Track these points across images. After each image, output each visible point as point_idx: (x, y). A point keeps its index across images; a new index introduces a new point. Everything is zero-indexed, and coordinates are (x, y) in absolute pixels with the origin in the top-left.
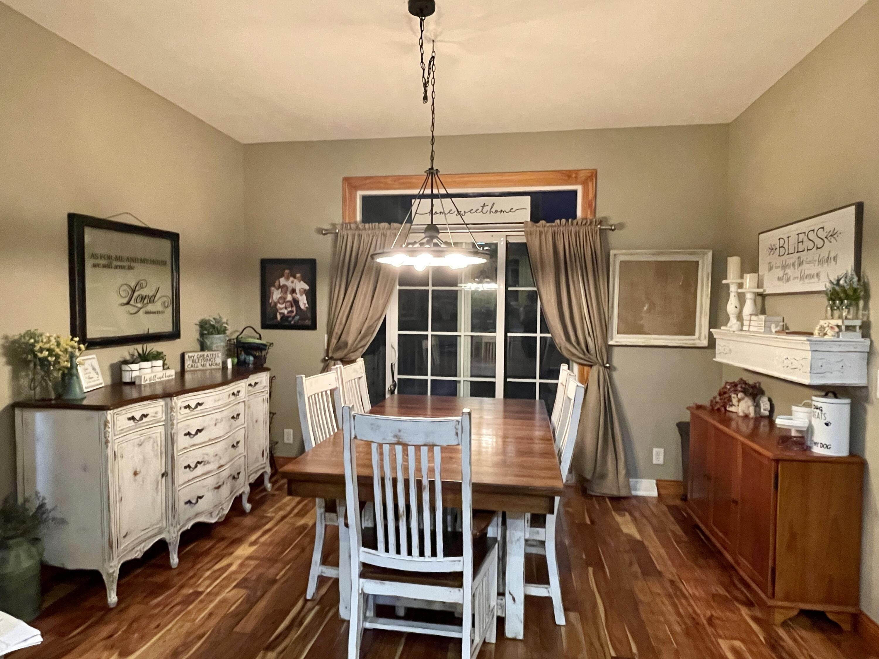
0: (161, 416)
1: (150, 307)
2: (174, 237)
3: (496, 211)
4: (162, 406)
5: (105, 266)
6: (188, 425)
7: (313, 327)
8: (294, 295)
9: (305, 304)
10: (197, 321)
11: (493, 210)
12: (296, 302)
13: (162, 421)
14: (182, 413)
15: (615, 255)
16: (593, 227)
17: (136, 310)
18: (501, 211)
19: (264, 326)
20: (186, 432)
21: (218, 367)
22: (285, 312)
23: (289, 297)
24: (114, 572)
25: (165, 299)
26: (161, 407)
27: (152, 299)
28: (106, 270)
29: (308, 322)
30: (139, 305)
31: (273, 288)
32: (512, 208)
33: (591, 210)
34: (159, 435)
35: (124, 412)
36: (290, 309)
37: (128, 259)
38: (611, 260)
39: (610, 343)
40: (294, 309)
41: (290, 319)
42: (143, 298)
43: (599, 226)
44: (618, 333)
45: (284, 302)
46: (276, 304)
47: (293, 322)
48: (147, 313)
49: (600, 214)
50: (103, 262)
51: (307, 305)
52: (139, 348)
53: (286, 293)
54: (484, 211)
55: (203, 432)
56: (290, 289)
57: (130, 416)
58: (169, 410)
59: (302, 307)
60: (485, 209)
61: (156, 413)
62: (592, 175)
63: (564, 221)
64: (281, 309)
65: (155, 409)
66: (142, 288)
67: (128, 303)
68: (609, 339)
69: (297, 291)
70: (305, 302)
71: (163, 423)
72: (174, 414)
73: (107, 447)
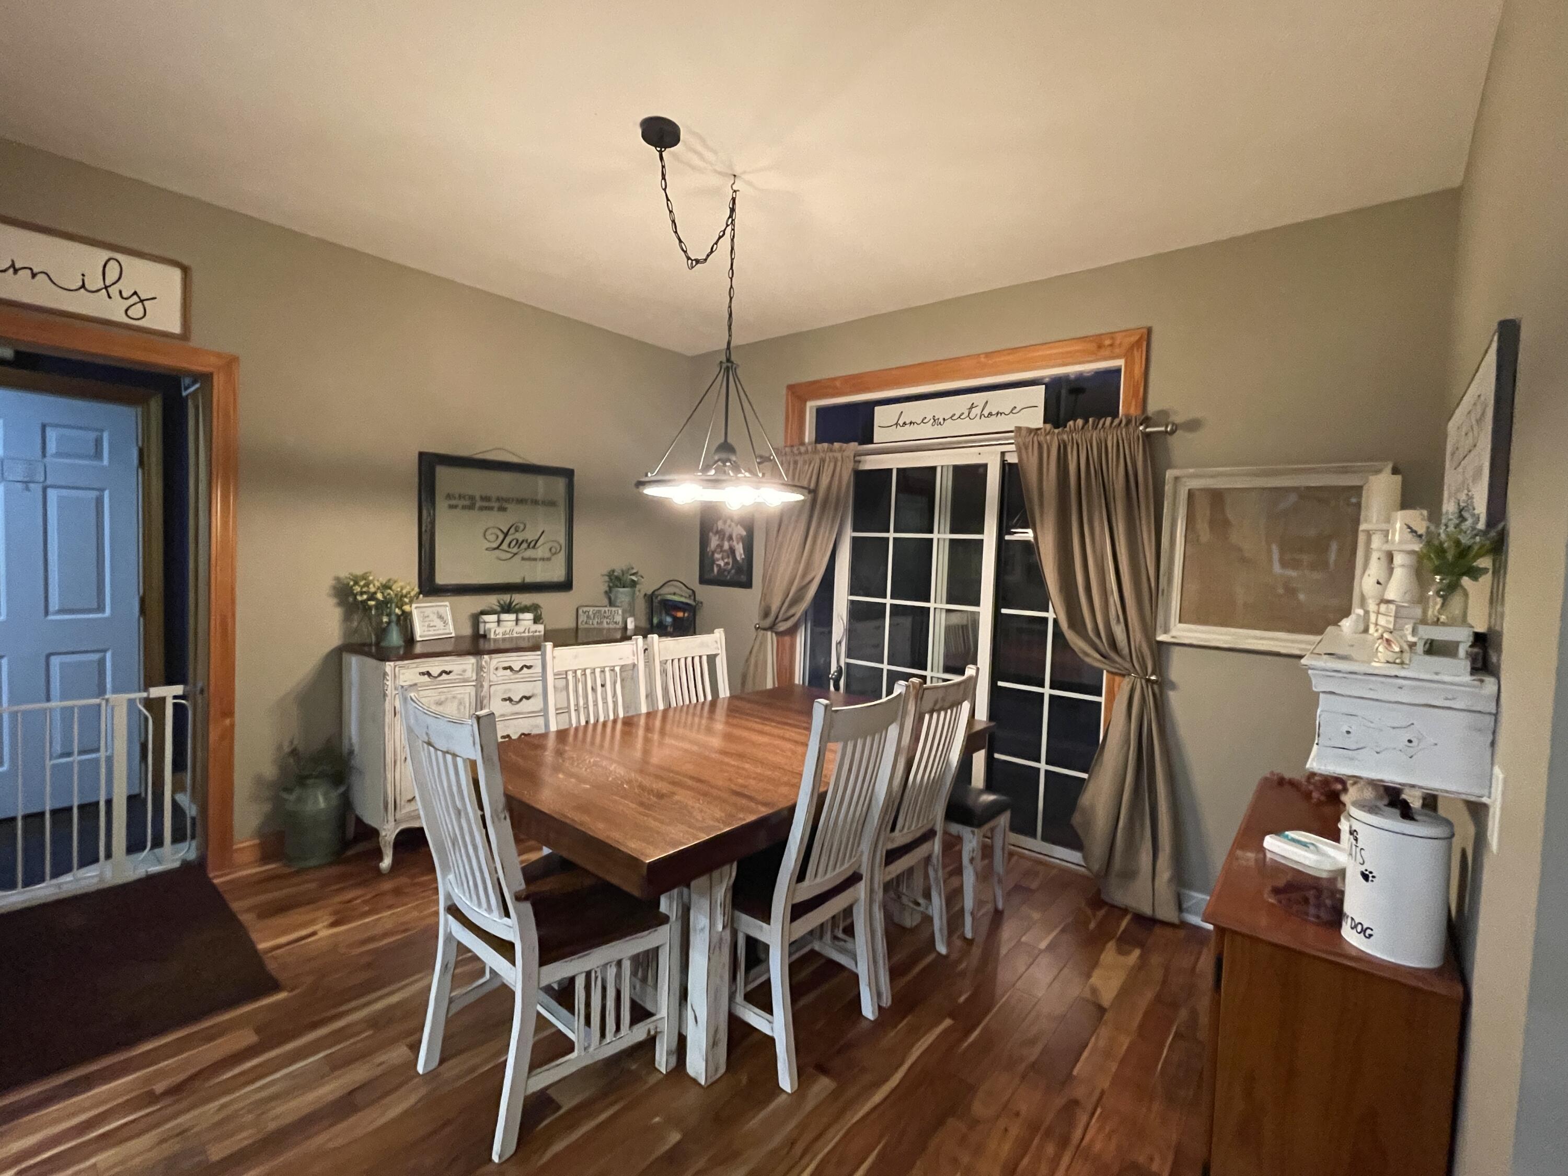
0: (471, 674)
1: (530, 553)
2: (568, 474)
3: (990, 414)
4: (473, 664)
5: (464, 507)
6: (510, 690)
7: (748, 584)
8: (731, 542)
9: (741, 555)
10: (605, 571)
11: (986, 413)
12: (732, 551)
13: (473, 681)
14: (499, 675)
15: (1177, 479)
16: (1131, 430)
17: (510, 555)
18: (997, 414)
19: (703, 581)
20: (506, 696)
21: (618, 626)
22: (722, 563)
23: (726, 546)
24: (386, 836)
25: (556, 545)
26: (471, 666)
27: (532, 545)
28: (466, 512)
29: (743, 578)
30: (515, 550)
31: (711, 534)
32: (1015, 407)
33: (1136, 401)
34: (467, 697)
35: (414, 665)
36: (726, 560)
37: (498, 499)
38: (1168, 488)
39: (1161, 638)
40: (730, 561)
41: (726, 573)
42: (519, 544)
43: (1141, 428)
44: (1180, 622)
45: (721, 551)
46: (713, 553)
47: (729, 577)
48: (523, 559)
49: (1153, 407)
50: (462, 503)
51: (743, 556)
52: (506, 598)
53: (723, 540)
54: (972, 416)
55: (530, 700)
56: (727, 535)
57: (424, 670)
58: (480, 669)
59: (738, 558)
60: (975, 411)
61: (464, 671)
62: (1141, 338)
63: (1080, 422)
64: (718, 560)
65: (464, 667)
66: (517, 531)
67: (498, 548)
68: (1159, 631)
69: (734, 537)
70: (742, 551)
71: (474, 683)
72: (484, 675)
73: (385, 700)
